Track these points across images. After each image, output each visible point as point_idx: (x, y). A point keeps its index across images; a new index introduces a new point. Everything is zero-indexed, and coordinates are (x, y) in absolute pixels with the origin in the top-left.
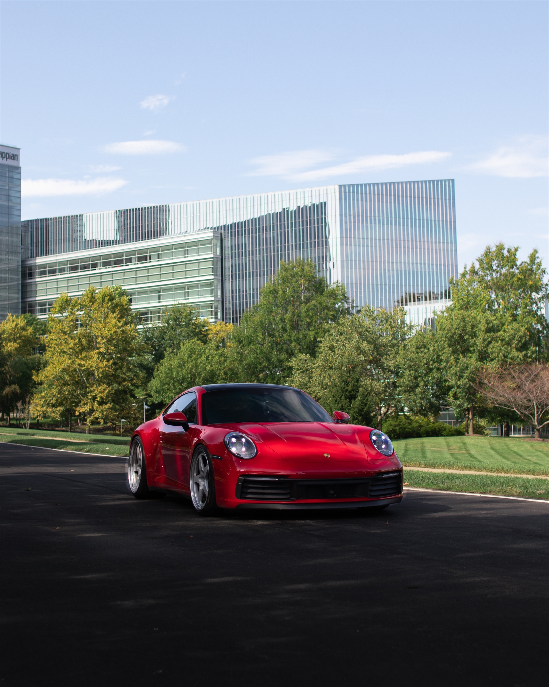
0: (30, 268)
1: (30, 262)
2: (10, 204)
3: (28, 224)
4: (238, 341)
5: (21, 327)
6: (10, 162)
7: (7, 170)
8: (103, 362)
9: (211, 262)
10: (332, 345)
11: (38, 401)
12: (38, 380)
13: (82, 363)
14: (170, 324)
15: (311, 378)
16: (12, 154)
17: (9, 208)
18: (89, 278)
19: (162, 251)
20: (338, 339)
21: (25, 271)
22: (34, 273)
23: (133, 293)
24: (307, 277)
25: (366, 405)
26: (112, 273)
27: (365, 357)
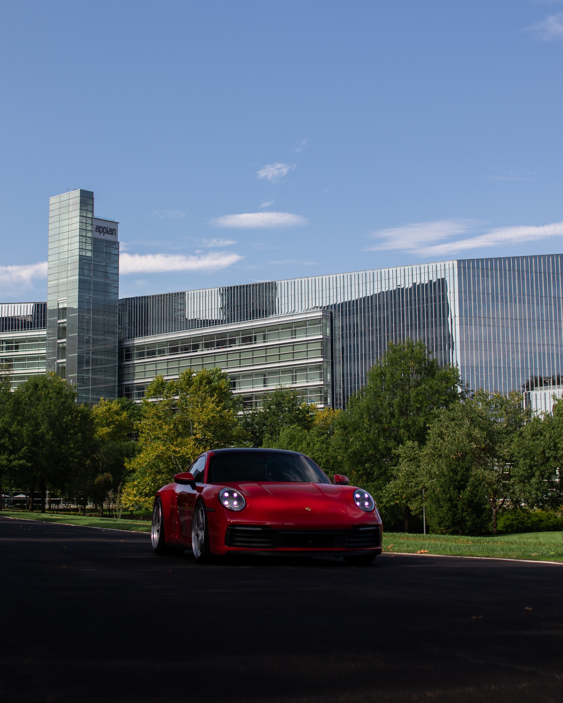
0: (128, 349)
1: (128, 343)
2: (107, 281)
3: (126, 303)
4: (343, 428)
5: (114, 412)
6: (108, 237)
7: (105, 245)
8: (199, 449)
9: (320, 343)
10: (441, 432)
11: (129, 490)
12: (130, 467)
13: (178, 449)
14: (271, 409)
15: (419, 466)
16: (110, 229)
17: (106, 285)
18: (189, 360)
19: (268, 331)
20: (448, 425)
21: (122, 352)
22: (132, 354)
23: (237, 377)
24: (417, 359)
25: (476, 496)
26: (215, 355)
27: (477, 445)
